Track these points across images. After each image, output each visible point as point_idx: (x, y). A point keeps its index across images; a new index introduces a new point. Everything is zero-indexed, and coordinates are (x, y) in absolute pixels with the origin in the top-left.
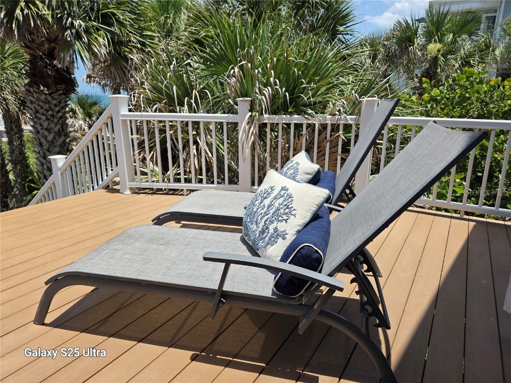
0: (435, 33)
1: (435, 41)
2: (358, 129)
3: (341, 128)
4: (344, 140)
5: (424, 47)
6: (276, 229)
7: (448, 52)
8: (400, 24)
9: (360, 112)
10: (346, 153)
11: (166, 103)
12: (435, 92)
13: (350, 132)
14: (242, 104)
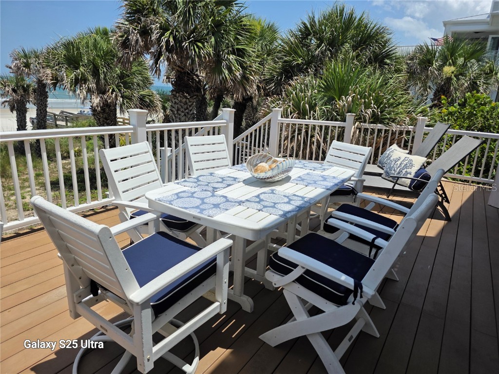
0: (449, 56)
1: (450, 65)
2: (415, 133)
3: (404, 133)
4: (405, 140)
5: (440, 68)
6: (406, 172)
7: (460, 74)
8: (421, 47)
9: (416, 125)
10: (405, 147)
11: (297, 114)
12: (452, 109)
13: (409, 135)
14: (350, 117)
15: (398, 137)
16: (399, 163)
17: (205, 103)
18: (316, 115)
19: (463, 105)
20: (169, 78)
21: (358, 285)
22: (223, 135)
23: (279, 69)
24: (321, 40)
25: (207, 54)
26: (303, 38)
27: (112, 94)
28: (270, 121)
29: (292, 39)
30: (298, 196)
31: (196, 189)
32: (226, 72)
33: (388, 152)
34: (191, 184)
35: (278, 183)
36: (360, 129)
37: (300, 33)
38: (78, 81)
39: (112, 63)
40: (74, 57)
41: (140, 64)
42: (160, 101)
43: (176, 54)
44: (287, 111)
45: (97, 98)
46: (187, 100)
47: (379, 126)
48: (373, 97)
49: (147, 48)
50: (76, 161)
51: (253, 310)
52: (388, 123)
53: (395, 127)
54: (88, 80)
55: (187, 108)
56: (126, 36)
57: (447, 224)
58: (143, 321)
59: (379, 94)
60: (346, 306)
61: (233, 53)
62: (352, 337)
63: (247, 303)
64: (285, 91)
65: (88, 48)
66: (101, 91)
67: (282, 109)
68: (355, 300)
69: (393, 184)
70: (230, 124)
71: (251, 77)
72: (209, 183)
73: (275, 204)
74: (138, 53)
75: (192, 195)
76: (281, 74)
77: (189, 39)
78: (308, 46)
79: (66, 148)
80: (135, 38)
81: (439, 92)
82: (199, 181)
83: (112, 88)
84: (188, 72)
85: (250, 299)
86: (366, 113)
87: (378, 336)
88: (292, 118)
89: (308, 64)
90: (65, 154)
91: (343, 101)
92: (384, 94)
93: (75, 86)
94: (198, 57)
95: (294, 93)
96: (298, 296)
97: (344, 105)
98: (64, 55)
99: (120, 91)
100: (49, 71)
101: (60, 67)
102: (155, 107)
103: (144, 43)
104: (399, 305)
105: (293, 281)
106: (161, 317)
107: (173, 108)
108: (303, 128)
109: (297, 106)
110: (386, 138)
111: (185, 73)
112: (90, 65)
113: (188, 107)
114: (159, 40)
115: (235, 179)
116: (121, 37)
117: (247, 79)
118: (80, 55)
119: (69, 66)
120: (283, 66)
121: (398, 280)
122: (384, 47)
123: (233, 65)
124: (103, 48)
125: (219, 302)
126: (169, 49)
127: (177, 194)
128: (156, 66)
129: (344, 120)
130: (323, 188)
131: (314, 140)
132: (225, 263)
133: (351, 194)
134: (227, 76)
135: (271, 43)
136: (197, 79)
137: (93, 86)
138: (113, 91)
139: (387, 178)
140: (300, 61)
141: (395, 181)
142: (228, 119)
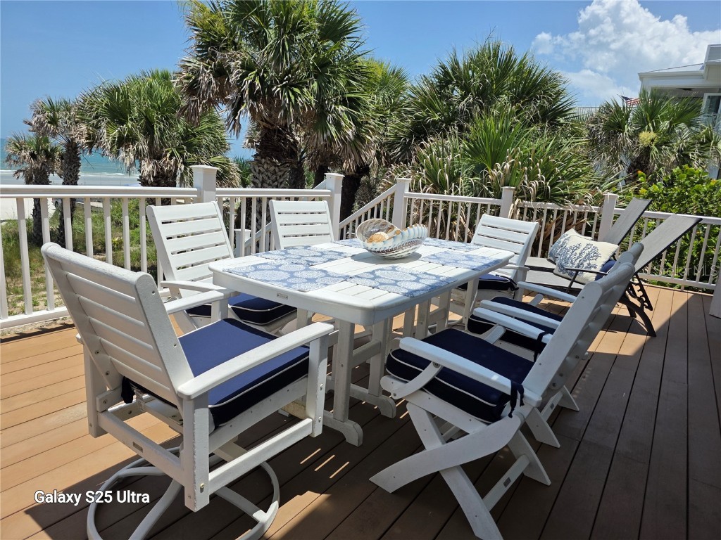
0: (648, 119)
1: (649, 130)
2: (601, 216)
3: (586, 215)
4: (587, 225)
5: (635, 135)
6: (589, 264)
7: (663, 143)
8: (608, 106)
9: (602, 204)
10: (587, 234)
11: (433, 186)
12: (654, 188)
13: (593, 219)
14: (507, 192)
15: (577, 221)
16: (578, 252)
17: (301, 178)
18: (459, 189)
19: (669, 184)
20: (253, 142)
21: (517, 388)
22: (326, 202)
23: (407, 128)
24: (466, 89)
25: (306, 103)
26: (442, 87)
27: (170, 158)
28: (392, 196)
29: (427, 89)
30: (430, 275)
31: (283, 262)
32: (333, 129)
33: (562, 240)
34: (277, 257)
35: (402, 260)
36: (522, 209)
37: (437, 80)
38: (123, 141)
39: (171, 118)
40: (120, 109)
41: (213, 120)
42: (239, 172)
43: (263, 102)
44: (417, 182)
45: (149, 163)
46: (277, 168)
47: (550, 205)
48: (540, 163)
49: (221, 94)
50: (113, 257)
51: (361, 443)
52: (562, 202)
53: (571, 207)
54: (138, 140)
55: (276, 180)
56: (194, 77)
57: (650, 339)
58: (196, 427)
59: (548, 159)
60: (499, 422)
61: (344, 103)
62: (508, 480)
63: (353, 432)
64: (415, 154)
65: (140, 96)
66: (155, 155)
67: (410, 179)
68: (513, 410)
69: (570, 282)
70: (336, 195)
71: (368, 137)
72: (302, 256)
73: (397, 281)
74: (210, 100)
75: (277, 268)
76: (410, 135)
77: (281, 82)
78: (448, 98)
79: (101, 238)
80: (206, 79)
81: (635, 168)
82: (286, 253)
83: (170, 152)
84: (279, 129)
85: (358, 426)
86: (531, 185)
87: (549, 482)
88: (424, 192)
89: (449, 121)
90: (99, 247)
91: (498, 170)
92: (557, 160)
93: (118, 148)
94: (293, 107)
95: (428, 157)
96: (427, 412)
97: (500, 176)
98: (106, 105)
99: (182, 155)
100: (83, 127)
101: (100, 121)
102: (231, 179)
103: (219, 89)
104: (580, 442)
105: (421, 389)
106: (223, 428)
107: (257, 178)
108: (441, 207)
109: (432, 176)
110: (559, 223)
111: (275, 130)
112: (141, 120)
113: (278, 178)
114: (240, 83)
115: (340, 254)
116: (188, 78)
117: (363, 140)
118: (128, 105)
119: (113, 121)
120: (414, 125)
121: (578, 409)
122: (556, 100)
123: (343, 119)
124: (161, 97)
125: (310, 418)
126: (254, 96)
127: (255, 266)
128: (234, 119)
129: (499, 196)
130: (467, 268)
131: (456, 223)
132: (321, 360)
133: (509, 289)
134: (334, 135)
135: (398, 93)
136: (292, 140)
137: (144, 147)
138: (172, 155)
139: (561, 274)
140: (437, 118)
141: (572, 278)
142: (333, 188)
